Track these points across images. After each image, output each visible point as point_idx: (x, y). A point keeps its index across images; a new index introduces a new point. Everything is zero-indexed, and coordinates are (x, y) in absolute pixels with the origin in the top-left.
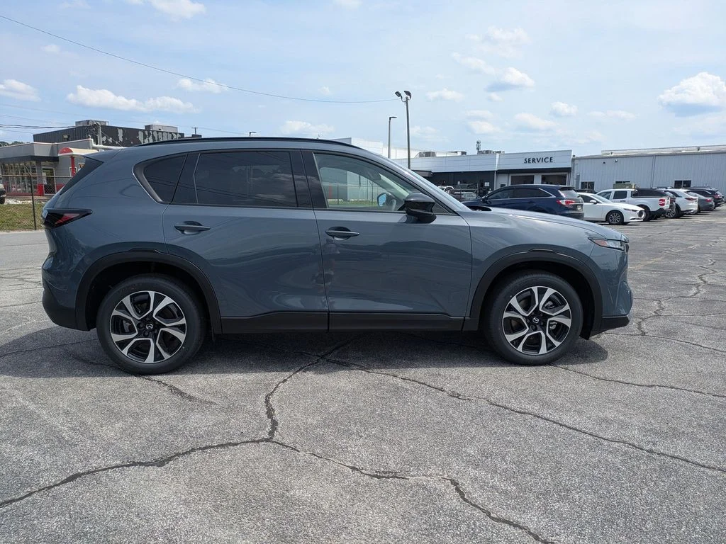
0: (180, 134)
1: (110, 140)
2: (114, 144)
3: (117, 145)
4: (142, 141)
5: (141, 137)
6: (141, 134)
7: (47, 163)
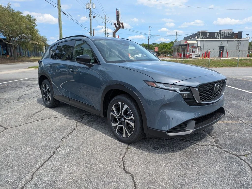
0: (232, 32)
1: (204, 37)
2: (205, 38)
3: (206, 39)
4: (216, 36)
5: (216, 35)
6: (216, 34)
7: (184, 47)
